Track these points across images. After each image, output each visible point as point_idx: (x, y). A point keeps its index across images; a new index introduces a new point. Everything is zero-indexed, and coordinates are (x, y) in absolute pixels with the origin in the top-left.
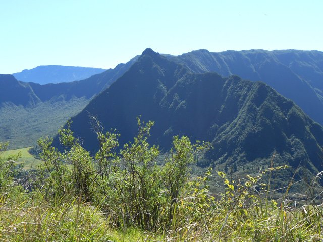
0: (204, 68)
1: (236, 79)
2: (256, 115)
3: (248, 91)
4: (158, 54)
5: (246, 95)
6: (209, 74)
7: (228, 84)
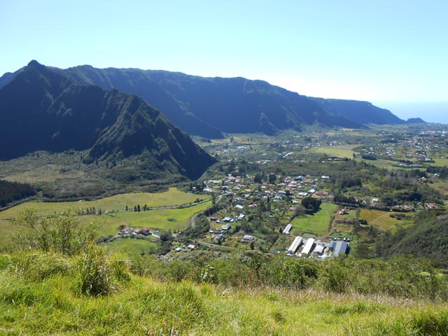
0: (89, 81)
1: (115, 92)
2: (131, 122)
3: (125, 101)
4: (43, 66)
5: (122, 105)
6: (92, 86)
7: (108, 96)
